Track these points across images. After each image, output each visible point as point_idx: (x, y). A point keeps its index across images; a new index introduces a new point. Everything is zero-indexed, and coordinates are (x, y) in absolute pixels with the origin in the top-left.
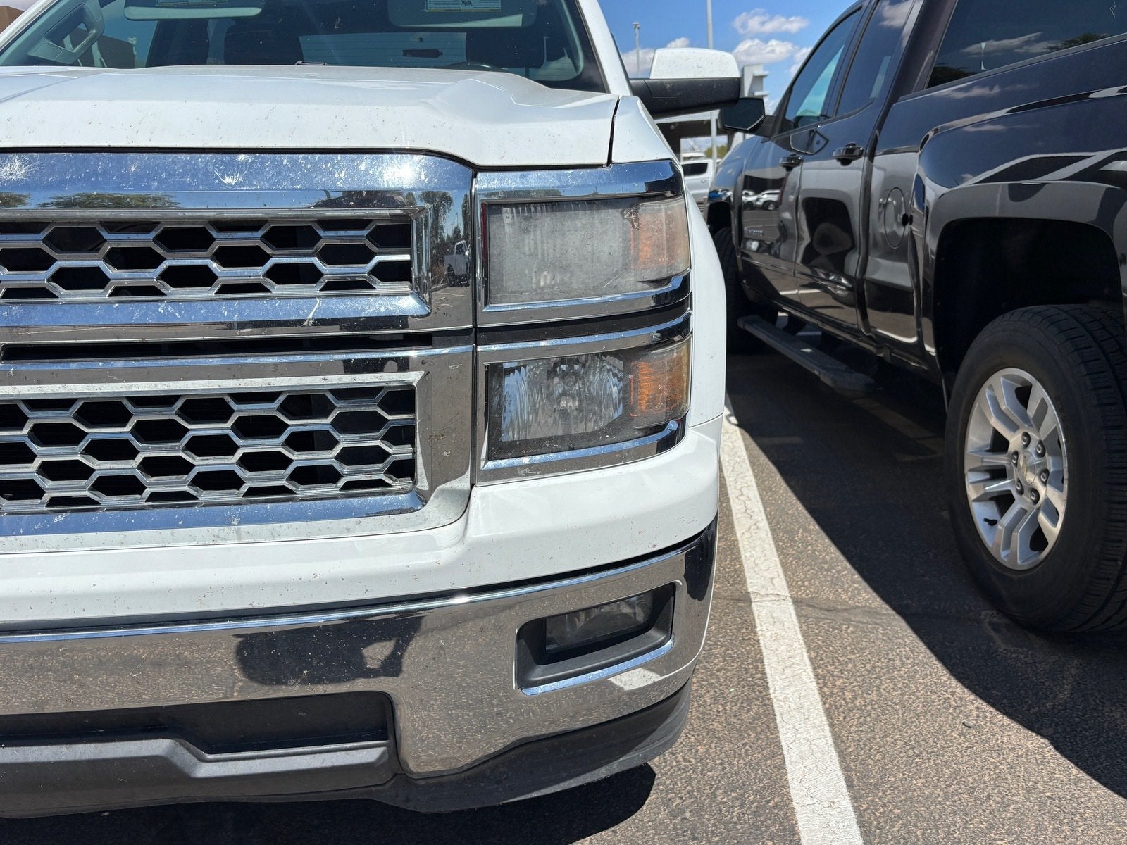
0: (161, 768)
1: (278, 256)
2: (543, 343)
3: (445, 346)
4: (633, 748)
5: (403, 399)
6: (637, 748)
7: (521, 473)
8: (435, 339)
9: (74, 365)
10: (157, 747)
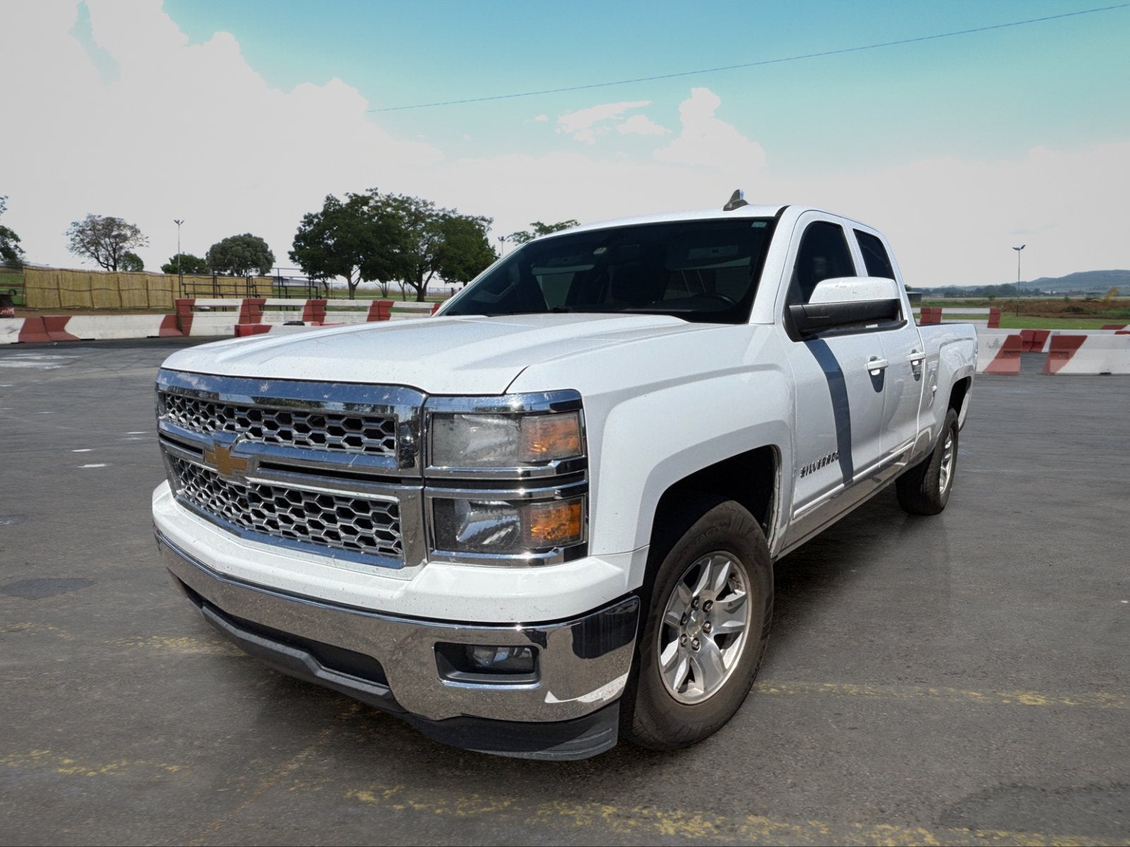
0: (301, 665)
1: (350, 433)
2: (458, 490)
3: (407, 485)
4: (547, 747)
5: (394, 509)
6: (549, 749)
7: (451, 560)
8: (403, 481)
9: (291, 475)
10: (302, 655)
